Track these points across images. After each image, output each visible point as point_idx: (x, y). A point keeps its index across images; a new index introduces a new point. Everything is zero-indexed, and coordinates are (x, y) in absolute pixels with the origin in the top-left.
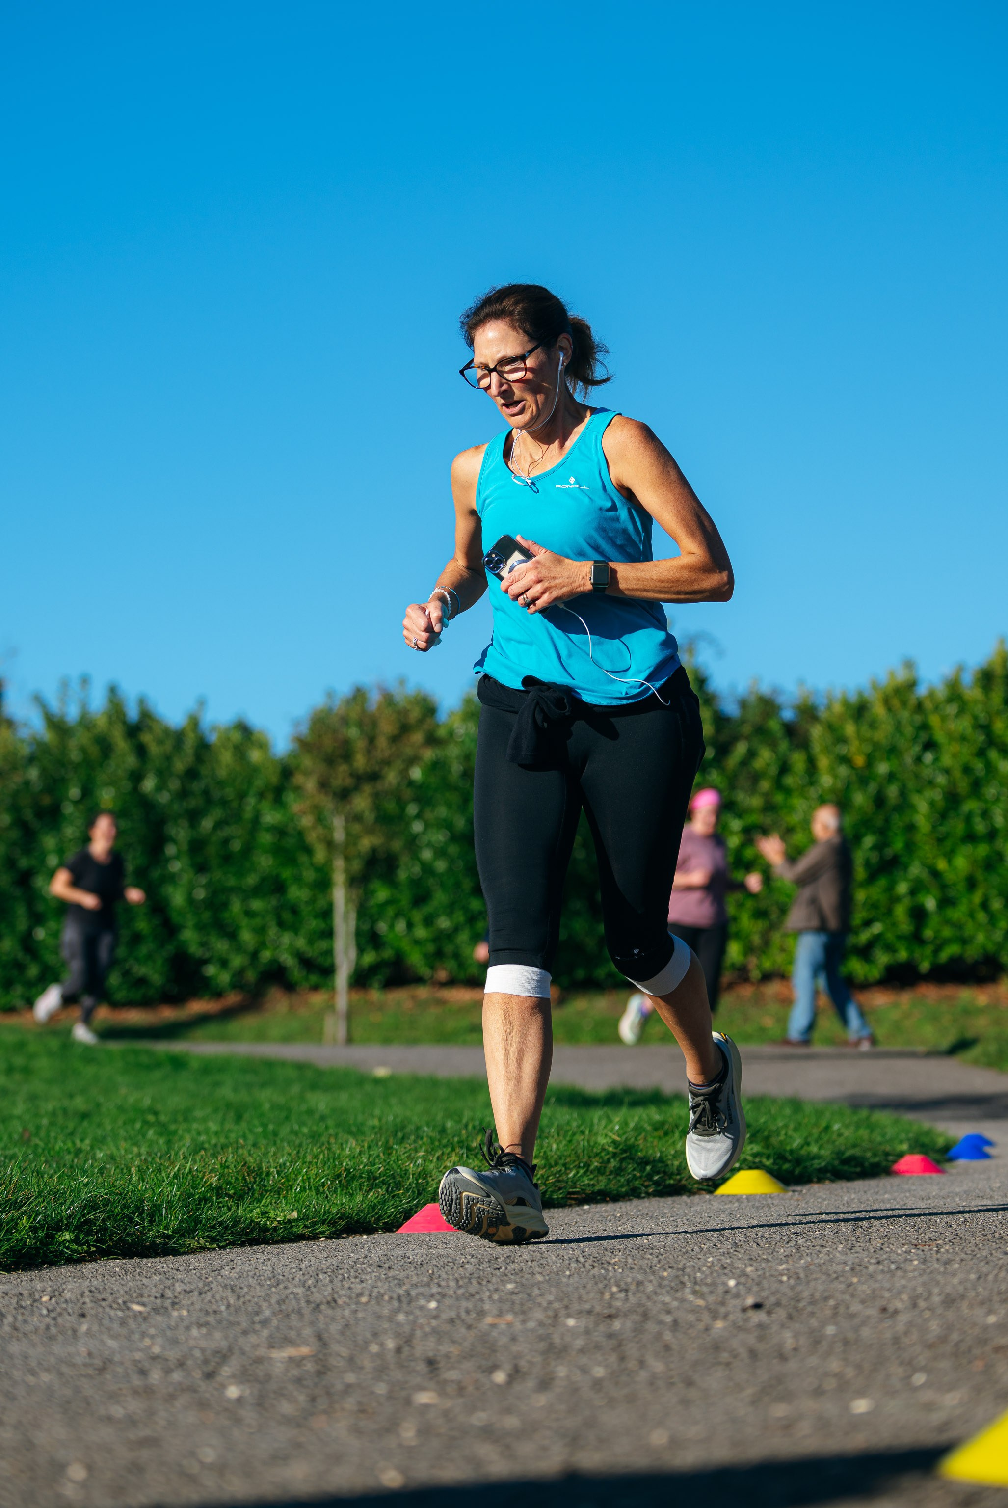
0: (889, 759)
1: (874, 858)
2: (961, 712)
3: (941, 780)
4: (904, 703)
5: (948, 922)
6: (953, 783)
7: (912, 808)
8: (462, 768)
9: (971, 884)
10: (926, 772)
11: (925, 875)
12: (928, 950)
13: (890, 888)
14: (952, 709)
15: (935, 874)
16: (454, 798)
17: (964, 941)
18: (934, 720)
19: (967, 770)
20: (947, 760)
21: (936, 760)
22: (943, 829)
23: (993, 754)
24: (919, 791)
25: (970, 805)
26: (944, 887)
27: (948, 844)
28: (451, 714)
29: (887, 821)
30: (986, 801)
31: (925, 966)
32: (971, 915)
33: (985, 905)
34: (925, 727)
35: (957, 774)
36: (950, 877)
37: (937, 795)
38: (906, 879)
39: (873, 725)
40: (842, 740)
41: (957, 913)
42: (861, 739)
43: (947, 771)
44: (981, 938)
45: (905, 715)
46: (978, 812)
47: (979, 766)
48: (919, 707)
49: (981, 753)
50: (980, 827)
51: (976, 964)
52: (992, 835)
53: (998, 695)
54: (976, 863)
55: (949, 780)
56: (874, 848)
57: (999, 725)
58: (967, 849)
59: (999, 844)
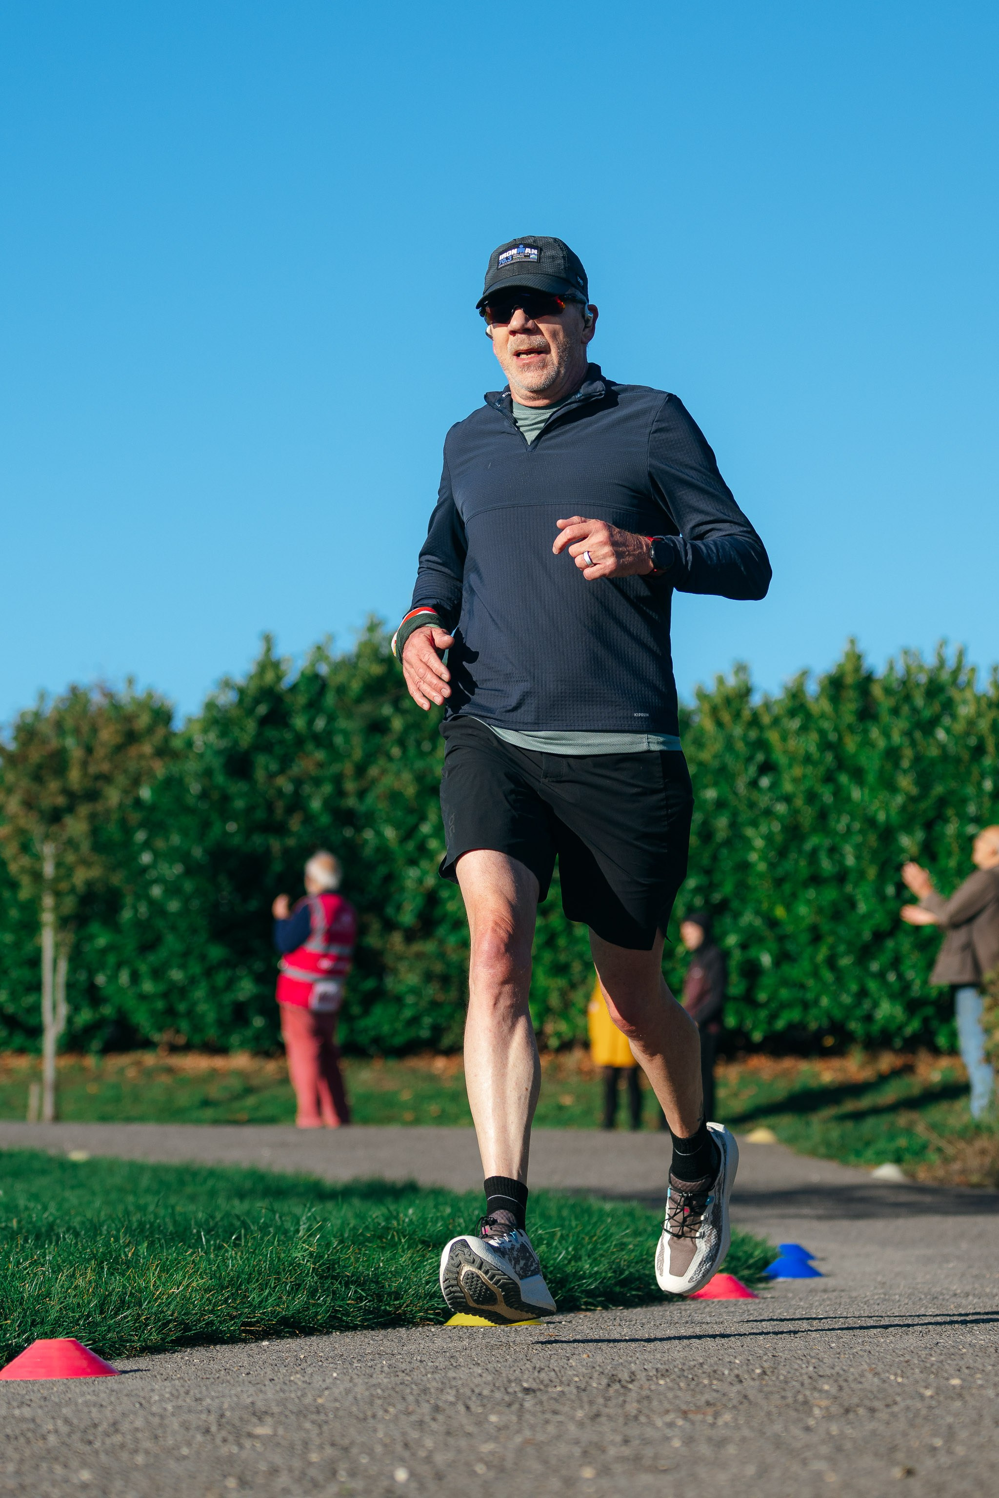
0: (716, 784)
2: (805, 728)
3: (781, 808)
4: (737, 716)
5: (786, 982)
6: (795, 813)
7: (747, 843)
8: (201, 786)
9: (816, 936)
10: (764, 801)
11: (759, 923)
12: (763, 1015)
14: (795, 724)
15: (773, 923)
16: (191, 823)
17: (807, 1005)
18: (773, 736)
19: (811, 797)
20: (788, 787)
21: (775, 785)
22: (782, 869)
23: (843, 779)
24: (754, 824)
25: (815, 840)
26: (782, 939)
27: (787, 888)
29: (715, 858)
30: (834, 835)
31: (757, 1036)
32: (815, 973)
33: (831, 962)
34: (761, 745)
35: (799, 802)
36: (789, 927)
37: (776, 827)
38: (738, 930)
41: (796, 971)
43: (788, 799)
44: (825, 1001)
45: (738, 731)
46: (825, 848)
47: (827, 794)
48: (755, 721)
49: (829, 778)
50: (827, 866)
51: (821, 1033)
52: (841, 877)
53: (850, 707)
54: (820, 911)
55: (789, 809)
56: (698, 890)
57: (851, 744)
58: (811, 893)
59: (850, 888)
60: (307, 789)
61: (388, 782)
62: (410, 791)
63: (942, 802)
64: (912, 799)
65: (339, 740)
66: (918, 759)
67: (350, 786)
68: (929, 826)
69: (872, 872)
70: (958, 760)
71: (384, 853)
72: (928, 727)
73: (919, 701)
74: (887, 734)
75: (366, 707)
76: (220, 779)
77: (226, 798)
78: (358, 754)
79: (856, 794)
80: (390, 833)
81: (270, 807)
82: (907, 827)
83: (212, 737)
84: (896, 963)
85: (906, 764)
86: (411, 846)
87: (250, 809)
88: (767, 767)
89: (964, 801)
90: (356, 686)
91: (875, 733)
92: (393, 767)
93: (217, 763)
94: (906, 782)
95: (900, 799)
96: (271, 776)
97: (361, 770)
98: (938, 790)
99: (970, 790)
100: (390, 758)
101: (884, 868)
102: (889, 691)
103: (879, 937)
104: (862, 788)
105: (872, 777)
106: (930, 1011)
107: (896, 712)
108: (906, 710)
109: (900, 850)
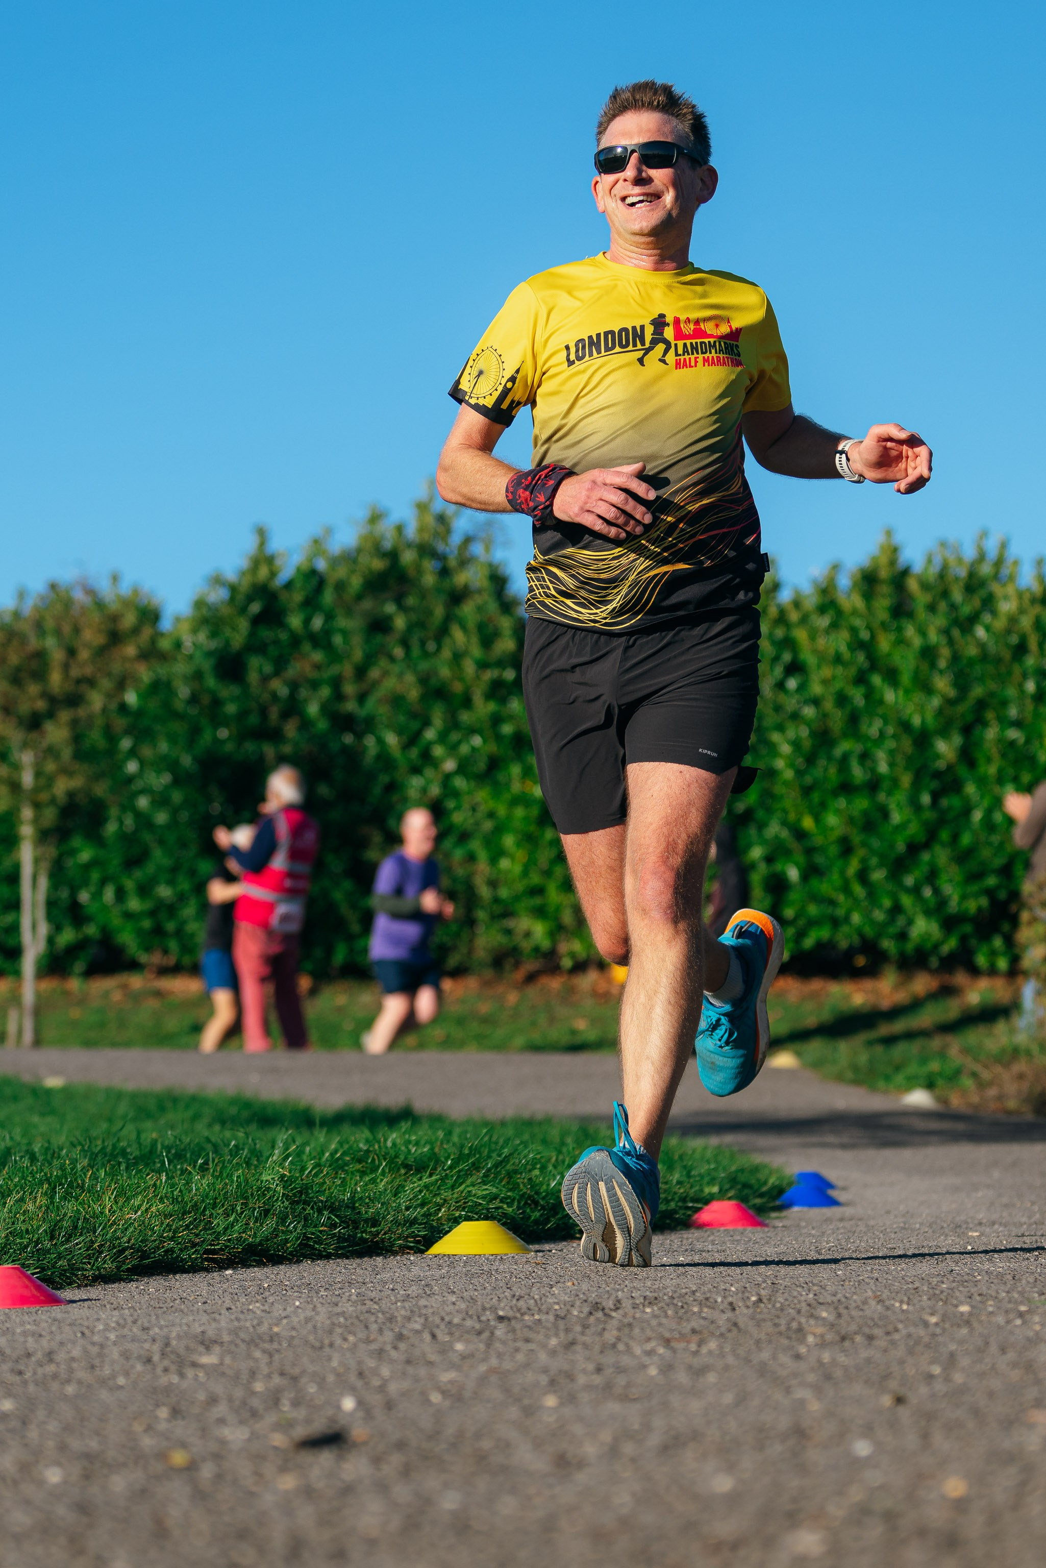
2: (834, 626)
3: (809, 712)
5: (813, 897)
6: (823, 717)
7: (771, 749)
8: (189, 690)
9: (845, 848)
10: (790, 704)
11: (785, 835)
14: (824, 622)
15: (799, 834)
16: (179, 730)
17: (836, 923)
18: (801, 635)
19: (842, 700)
20: (816, 689)
21: (802, 687)
22: (809, 777)
23: (876, 680)
24: (781, 728)
25: (845, 746)
26: (809, 852)
27: (815, 796)
28: (178, 620)
30: (865, 740)
32: (844, 887)
33: (862, 876)
34: (787, 643)
35: (829, 705)
36: (816, 839)
37: (804, 732)
38: (762, 842)
41: (824, 886)
43: (816, 702)
44: (856, 918)
46: (855, 754)
47: (857, 696)
48: (781, 618)
49: (861, 679)
50: (858, 773)
51: (851, 952)
52: (873, 785)
53: (883, 604)
54: (851, 821)
55: (818, 712)
57: (884, 644)
58: (842, 802)
59: (882, 797)
60: (303, 693)
61: (390, 684)
62: (414, 694)
63: (981, 705)
64: (950, 702)
65: (338, 640)
66: (956, 658)
67: (349, 689)
68: (966, 730)
69: (906, 780)
70: (998, 660)
71: (385, 759)
72: (967, 624)
73: (957, 596)
74: (923, 633)
75: (367, 604)
76: (211, 682)
77: (216, 703)
78: (358, 655)
79: (890, 696)
80: (392, 739)
81: (263, 712)
82: (944, 732)
83: (202, 637)
84: (931, 877)
85: (942, 664)
86: (414, 753)
87: (242, 715)
88: (793, 668)
89: (1004, 703)
90: (356, 582)
91: (910, 631)
92: (396, 668)
93: (207, 666)
94: (943, 684)
95: (936, 702)
96: (265, 679)
97: (361, 672)
98: (978, 691)
99: (1011, 692)
100: (392, 659)
101: (920, 775)
102: (925, 586)
103: (914, 849)
104: (895, 690)
105: (906, 678)
106: (968, 928)
107: (932, 608)
108: (943, 606)
109: (938, 756)
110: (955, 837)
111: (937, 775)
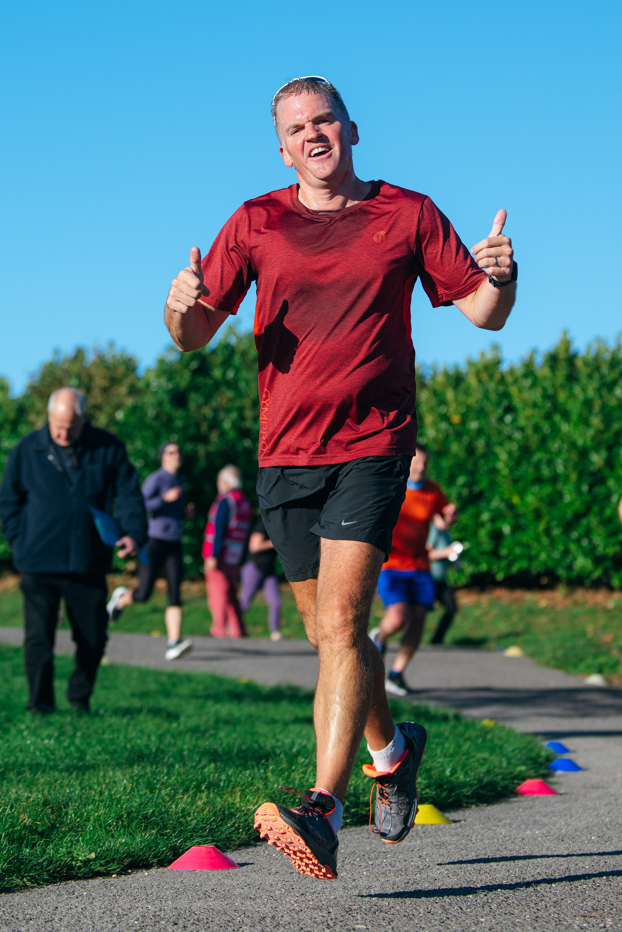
0: (478, 419)
1: (465, 492)
2: (533, 386)
3: (517, 435)
4: (491, 376)
5: (519, 543)
6: (526, 438)
7: (496, 457)
8: (155, 412)
9: (538, 515)
10: (507, 430)
11: (502, 506)
12: (504, 563)
13: (477, 516)
14: (527, 383)
15: (511, 506)
16: (148, 434)
17: (531, 558)
18: (513, 390)
21: (514, 420)
22: (518, 473)
23: (557, 418)
24: (501, 444)
26: (517, 516)
27: (521, 485)
28: (148, 370)
29: (476, 465)
30: (551, 453)
31: (500, 576)
32: (537, 538)
33: (547, 532)
34: (506, 395)
35: (529, 431)
36: (521, 509)
37: (514, 447)
38: (489, 510)
39: (467, 393)
40: (443, 402)
41: (525, 537)
42: (459, 404)
43: (522, 429)
44: (543, 556)
45: (492, 386)
46: (545, 461)
47: (546, 427)
48: (502, 380)
49: (548, 417)
50: (546, 472)
51: (539, 575)
52: (555, 479)
53: (562, 373)
54: (542, 499)
55: (524, 436)
56: (465, 485)
57: (562, 396)
58: (535, 489)
59: (559, 486)
60: (221, 415)
63: (619, 435)
64: (600, 432)
65: (242, 385)
66: (604, 407)
67: (248, 414)
68: (610, 448)
69: (574, 477)
72: (610, 386)
73: (605, 369)
74: (584, 390)
76: (168, 408)
77: (170, 420)
78: (253, 394)
79: (565, 427)
81: (198, 426)
82: (597, 448)
83: (163, 381)
84: (588, 533)
85: (596, 409)
87: (185, 428)
88: (509, 409)
91: (578, 390)
93: (166, 398)
94: (596, 421)
95: (591, 432)
96: (199, 407)
98: (616, 426)
101: (581, 474)
102: (586, 364)
103: (578, 517)
104: (569, 423)
105: (574, 417)
106: (608, 564)
107: (590, 376)
108: (596, 376)
109: (592, 463)
110: (602, 511)
111: (592, 474)
